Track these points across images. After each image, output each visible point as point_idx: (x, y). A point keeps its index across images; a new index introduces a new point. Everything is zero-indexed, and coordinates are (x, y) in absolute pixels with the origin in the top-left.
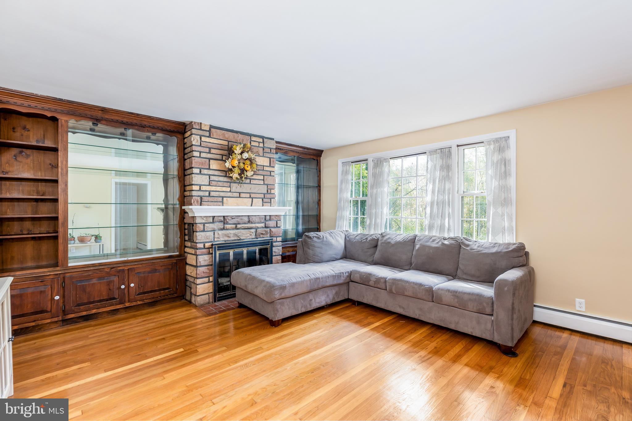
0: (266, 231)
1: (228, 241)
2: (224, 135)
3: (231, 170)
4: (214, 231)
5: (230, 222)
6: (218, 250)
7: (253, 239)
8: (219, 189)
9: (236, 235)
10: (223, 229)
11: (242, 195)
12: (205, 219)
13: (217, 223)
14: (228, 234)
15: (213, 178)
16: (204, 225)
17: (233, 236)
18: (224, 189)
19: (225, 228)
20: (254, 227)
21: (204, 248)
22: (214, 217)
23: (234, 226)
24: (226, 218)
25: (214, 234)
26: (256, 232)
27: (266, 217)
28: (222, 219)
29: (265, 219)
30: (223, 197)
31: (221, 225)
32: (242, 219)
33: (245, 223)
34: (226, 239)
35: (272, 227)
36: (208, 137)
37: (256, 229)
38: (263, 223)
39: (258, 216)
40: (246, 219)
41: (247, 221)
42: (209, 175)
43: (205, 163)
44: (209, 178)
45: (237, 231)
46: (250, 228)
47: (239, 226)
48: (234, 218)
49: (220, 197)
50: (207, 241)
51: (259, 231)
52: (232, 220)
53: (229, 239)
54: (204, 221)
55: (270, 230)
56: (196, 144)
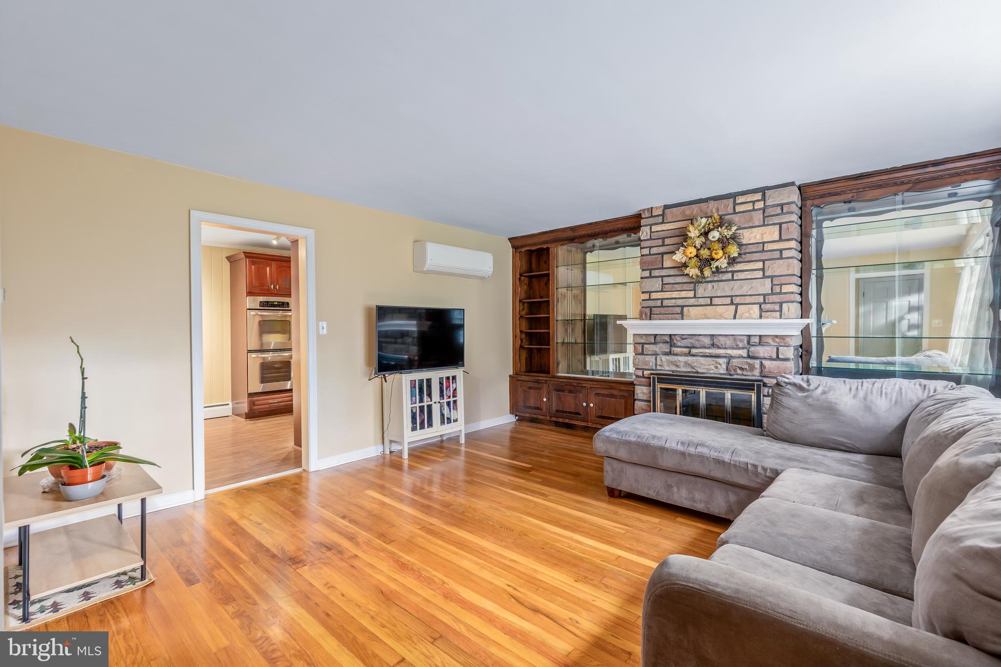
0: (749, 364)
1: (677, 371)
2: (683, 212)
3: (685, 265)
4: (656, 354)
5: (679, 344)
6: (658, 382)
7: (721, 374)
8: (675, 295)
9: (687, 364)
10: (670, 353)
11: (716, 301)
12: (644, 337)
13: (661, 345)
14: (675, 361)
15: (666, 280)
16: (643, 347)
17: (684, 366)
18: (683, 294)
19: (672, 353)
20: (725, 355)
21: (643, 377)
22: (655, 336)
23: (686, 350)
24: (672, 337)
25: (656, 359)
26: (728, 363)
27: (751, 338)
28: (668, 339)
29: (749, 342)
30: (683, 307)
31: (666, 348)
32: (698, 340)
33: (704, 347)
34: (674, 368)
35: (765, 358)
36: (661, 223)
37: (730, 358)
38: (743, 348)
39: (731, 337)
40: (707, 341)
41: (709, 343)
42: (662, 277)
43: (656, 262)
44: (662, 281)
45: (690, 358)
46: (714, 355)
47: (694, 351)
48: (686, 339)
49: (678, 306)
50: (647, 367)
51: (735, 362)
52: (683, 341)
53: (679, 369)
54: (642, 341)
55: (761, 364)
56: (646, 238)
